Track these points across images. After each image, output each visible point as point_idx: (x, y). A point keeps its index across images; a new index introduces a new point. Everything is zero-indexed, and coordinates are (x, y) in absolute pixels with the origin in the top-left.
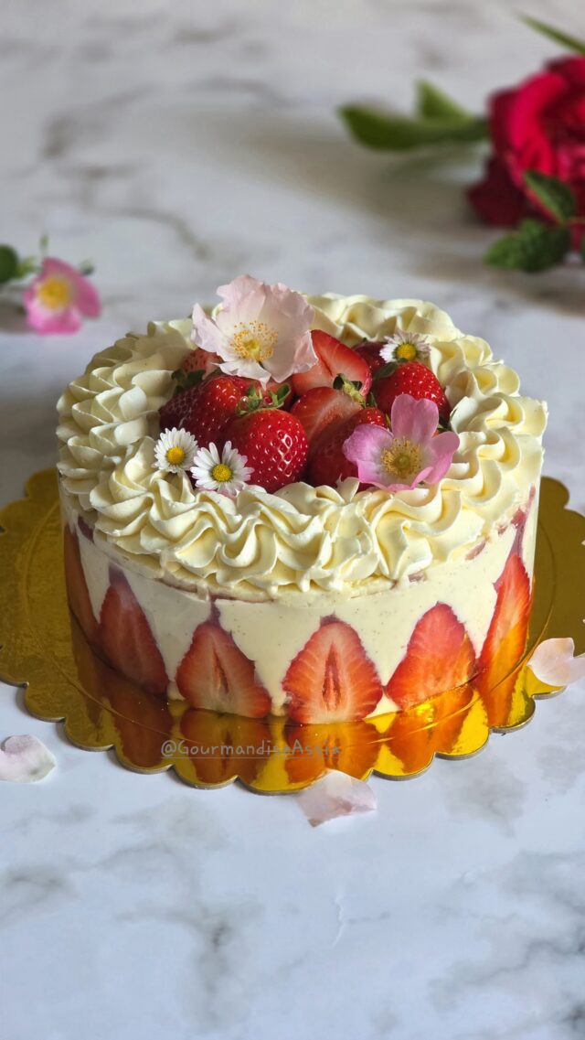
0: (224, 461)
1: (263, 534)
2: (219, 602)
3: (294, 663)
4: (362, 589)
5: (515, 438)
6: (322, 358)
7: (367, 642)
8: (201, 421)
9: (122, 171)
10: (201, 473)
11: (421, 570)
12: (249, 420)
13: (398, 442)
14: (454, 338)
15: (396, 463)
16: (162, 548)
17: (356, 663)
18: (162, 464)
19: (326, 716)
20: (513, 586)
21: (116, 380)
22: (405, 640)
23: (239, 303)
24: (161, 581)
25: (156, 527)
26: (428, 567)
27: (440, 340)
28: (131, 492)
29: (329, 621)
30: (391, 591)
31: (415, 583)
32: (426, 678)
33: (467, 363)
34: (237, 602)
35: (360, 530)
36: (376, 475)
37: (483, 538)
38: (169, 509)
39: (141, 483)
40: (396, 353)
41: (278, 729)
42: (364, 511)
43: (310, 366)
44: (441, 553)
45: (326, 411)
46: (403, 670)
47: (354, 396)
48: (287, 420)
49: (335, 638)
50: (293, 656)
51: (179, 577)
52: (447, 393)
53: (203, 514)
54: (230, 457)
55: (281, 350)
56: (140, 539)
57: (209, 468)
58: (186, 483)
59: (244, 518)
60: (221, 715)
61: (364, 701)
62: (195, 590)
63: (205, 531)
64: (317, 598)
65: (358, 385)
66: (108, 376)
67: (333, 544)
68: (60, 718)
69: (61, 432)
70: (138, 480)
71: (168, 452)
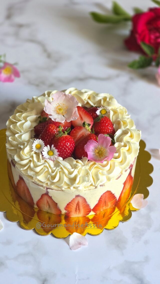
0: (51, 150)
1: (61, 173)
2: (48, 190)
3: (68, 204)
4: (87, 189)
5: (131, 144)
6: (80, 115)
7: (88, 200)
8: (45, 137)
9: (28, 26)
10: (45, 153)
11: (103, 184)
12: (59, 139)
13: (100, 147)
14: (117, 108)
15: (98, 153)
16: (33, 175)
17: (84, 204)
18: (34, 149)
19: (76, 216)
20: (128, 181)
21: (23, 118)
22: (98, 199)
23: (58, 98)
24: (33, 182)
25: (32, 169)
26: (105, 183)
27: (113, 108)
28: (26, 157)
29: (78, 196)
30: (95, 189)
31: (101, 187)
32: (103, 207)
33: (120, 116)
34: (53, 190)
35: (87, 174)
36: (93, 156)
37: (121, 174)
38: (36, 164)
39: (29, 154)
40: (101, 112)
41: (63, 217)
42: (89, 167)
43: (77, 118)
44: (109, 179)
45: (80, 133)
46: (97, 206)
47: (88, 129)
48: (69, 139)
49: (80, 199)
50: (68, 203)
51: (38, 182)
52: (114, 126)
53: (45, 166)
54: (53, 149)
55: (69, 112)
56: (28, 171)
57: (47, 151)
58: (41, 156)
59: (56, 168)
60: (48, 213)
61: (86, 212)
62: (42, 186)
63: (45, 172)
64: (75, 191)
65: (89, 125)
66: (20, 116)
67: (80, 177)
68: (5, 211)
69: (8, 133)
70: (27, 153)
71: (36, 145)
